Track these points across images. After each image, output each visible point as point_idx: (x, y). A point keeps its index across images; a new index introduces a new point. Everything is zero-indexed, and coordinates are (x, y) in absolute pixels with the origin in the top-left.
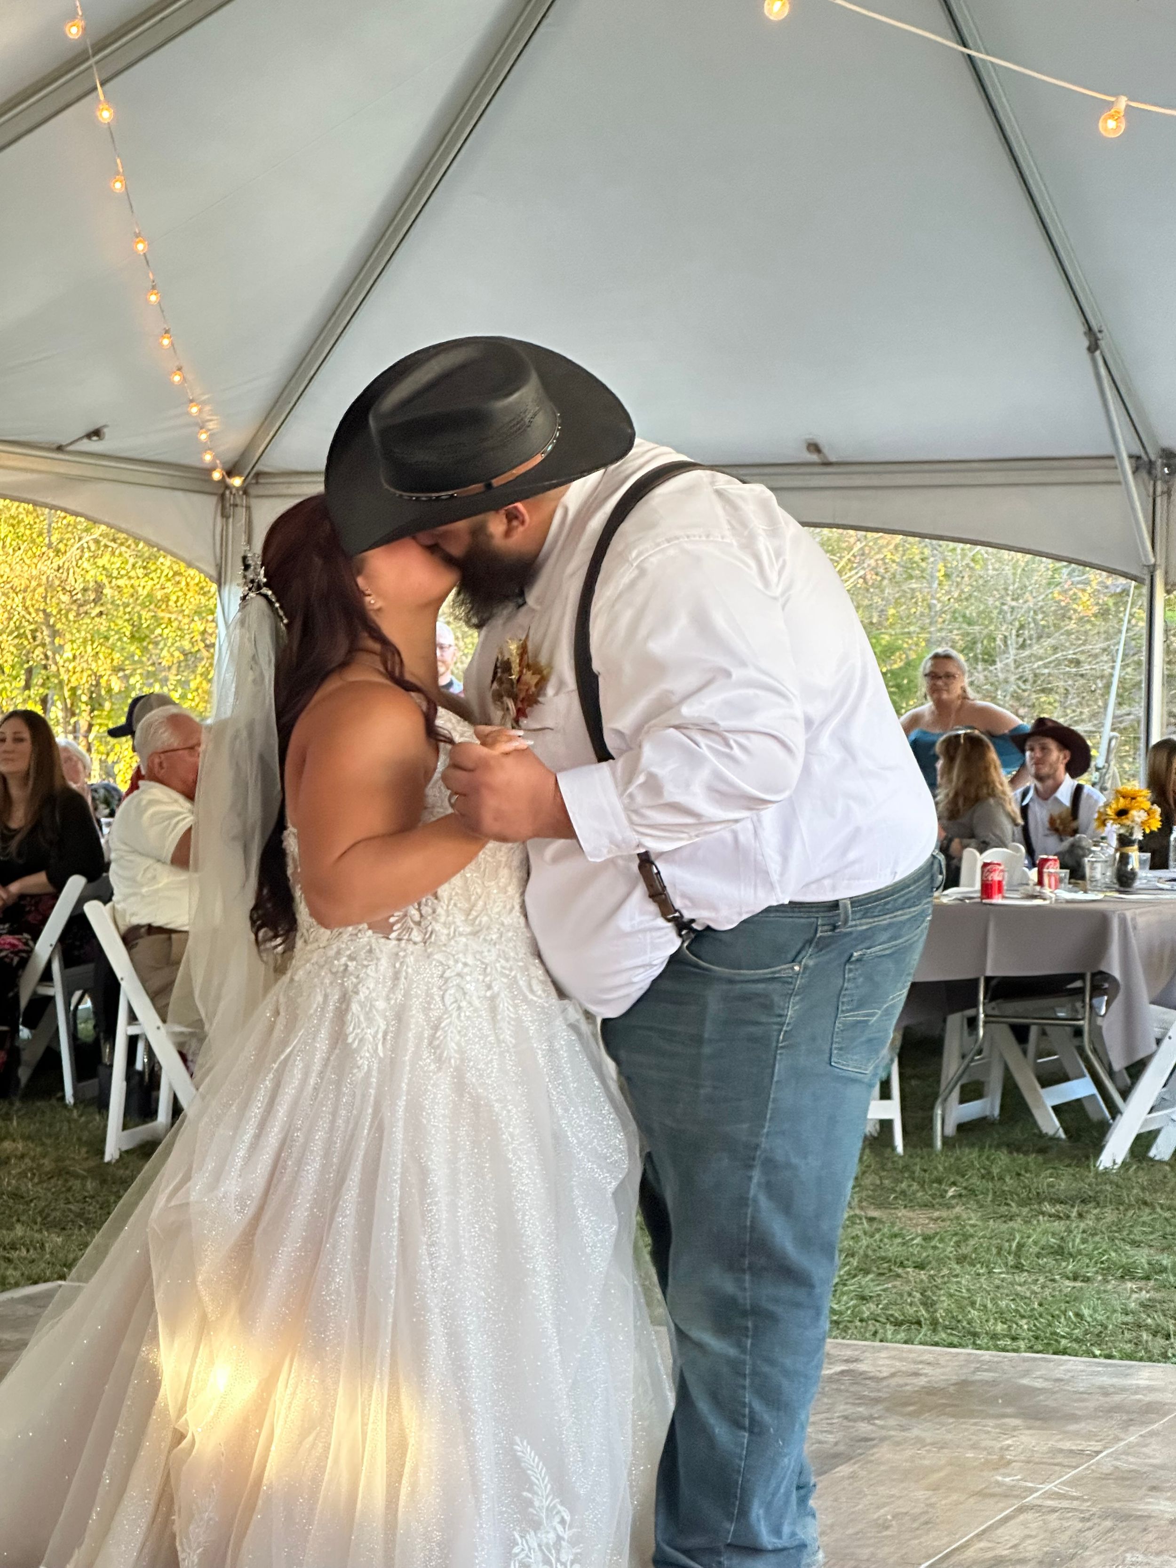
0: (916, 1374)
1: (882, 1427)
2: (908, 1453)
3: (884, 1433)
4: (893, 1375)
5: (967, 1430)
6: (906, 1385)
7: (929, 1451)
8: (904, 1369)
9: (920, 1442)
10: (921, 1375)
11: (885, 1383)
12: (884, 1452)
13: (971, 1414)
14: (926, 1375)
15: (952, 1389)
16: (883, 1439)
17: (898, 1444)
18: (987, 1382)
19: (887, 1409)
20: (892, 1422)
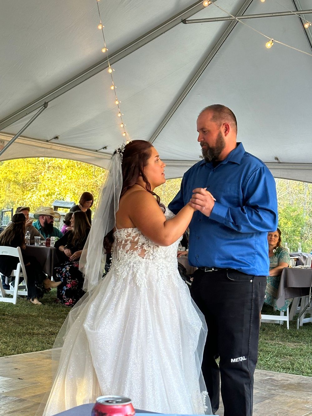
0: (287, 380)
1: (278, 392)
2: (283, 398)
3: (278, 393)
4: (281, 380)
5: (298, 394)
6: (285, 383)
7: (289, 398)
8: (284, 379)
9: (287, 396)
10: (288, 381)
11: (279, 382)
12: (277, 398)
13: (300, 390)
14: (290, 381)
15: (296, 384)
16: (277, 395)
17: (281, 396)
18: (305, 384)
19: (279, 388)
20: (280, 391)
